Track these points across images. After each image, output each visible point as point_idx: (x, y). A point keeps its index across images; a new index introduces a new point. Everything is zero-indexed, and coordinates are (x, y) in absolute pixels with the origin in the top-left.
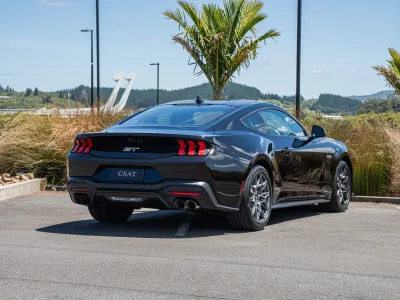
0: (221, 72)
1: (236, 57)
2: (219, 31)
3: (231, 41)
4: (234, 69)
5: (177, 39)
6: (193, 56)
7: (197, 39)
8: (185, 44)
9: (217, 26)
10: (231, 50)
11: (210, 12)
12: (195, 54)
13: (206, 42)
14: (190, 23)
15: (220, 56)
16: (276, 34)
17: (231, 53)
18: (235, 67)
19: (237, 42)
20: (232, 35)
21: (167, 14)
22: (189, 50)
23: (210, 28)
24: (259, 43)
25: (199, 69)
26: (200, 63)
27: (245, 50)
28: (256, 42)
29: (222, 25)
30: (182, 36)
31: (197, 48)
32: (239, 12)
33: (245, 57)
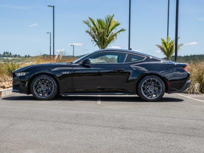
0: (103, 44)
1: (109, 39)
2: (103, 29)
3: (107, 32)
4: (109, 43)
5: (88, 32)
7: (95, 32)
8: (90, 33)
9: (102, 27)
10: (107, 36)
11: (100, 22)
12: (94, 37)
13: (98, 33)
14: (92, 26)
15: (103, 38)
16: (124, 30)
18: (109, 42)
19: (110, 32)
20: (108, 30)
21: (84, 21)
22: (91, 35)
23: (100, 27)
25: (95, 43)
26: (96, 41)
27: (112, 36)
28: (117, 33)
29: (104, 26)
30: (89, 31)
31: (95, 35)
32: (111, 22)
33: (113, 39)
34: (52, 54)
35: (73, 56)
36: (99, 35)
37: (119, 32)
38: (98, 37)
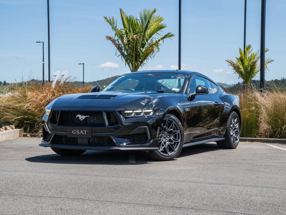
0: (136, 60)
1: (146, 50)
2: (136, 34)
3: (143, 39)
4: (145, 59)
5: (109, 38)
6: (118, 49)
8: (113, 41)
9: (134, 30)
10: (143, 46)
11: (130, 21)
12: (120, 49)
15: (136, 49)
16: (172, 35)
17: (143, 47)
18: (146, 56)
19: (147, 40)
20: (144, 36)
22: (116, 45)
24: (161, 42)
26: (123, 54)
27: (152, 46)
28: (159, 40)
32: (149, 21)
33: (152, 51)
34: (46, 79)
35: (83, 83)
36: (128, 44)
37: (163, 38)
38: (127, 47)
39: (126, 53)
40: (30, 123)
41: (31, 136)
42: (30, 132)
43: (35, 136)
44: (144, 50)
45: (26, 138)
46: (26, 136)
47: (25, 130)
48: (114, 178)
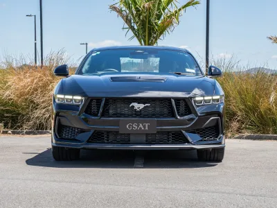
0: (150, 35)
1: (162, 23)
3: (159, 9)
4: (161, 33)
5: (113, 8)
6: (126, 22)
7: (129, 8)
8: (120, 12)
10: (159, 17)
12: (128, 21)
13: (137, 10)
15: (149, 21)
16: (197, 3)
17: (159, 19)
18: (162, 30)
19: (164, 9)
20: (159, 4)
22: (123, 16)
24: (182, 11)
25: (131, 33)
26: (133, 28)
27: (170, 17)
28: (180, 10)
30: (117, 6)
31: (130, 15)
33: (171, 23)
36: (139, 15)
37: (185, 7)
38: (137, 19)
39: (136, 27)
40: (12, 117)
41: (14, 133)
42: (12, 127)
43: (18, 133)
44: (160, 22)
45: (6, 136)
46: (6, 133)
47: (6, 126)
48: (111, 187)
